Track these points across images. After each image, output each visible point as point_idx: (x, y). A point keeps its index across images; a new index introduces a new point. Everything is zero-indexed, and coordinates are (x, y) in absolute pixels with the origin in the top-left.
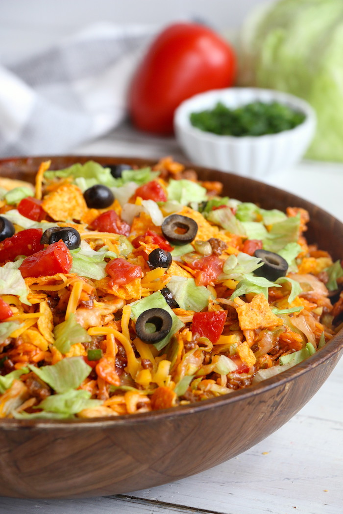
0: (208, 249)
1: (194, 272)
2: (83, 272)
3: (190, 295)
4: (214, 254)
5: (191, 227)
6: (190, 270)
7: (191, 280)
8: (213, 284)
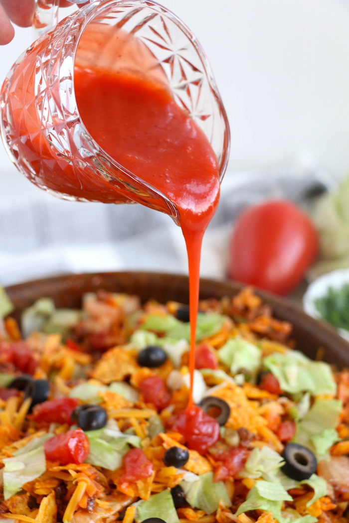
0: (235, 440)
1: (216, 464)
2: (100, 460)
3: (205, 493)
4: (240, 447)
5: (224, 411)
6: (212, 461)
7: (210, 474)
8: (232, 479)
